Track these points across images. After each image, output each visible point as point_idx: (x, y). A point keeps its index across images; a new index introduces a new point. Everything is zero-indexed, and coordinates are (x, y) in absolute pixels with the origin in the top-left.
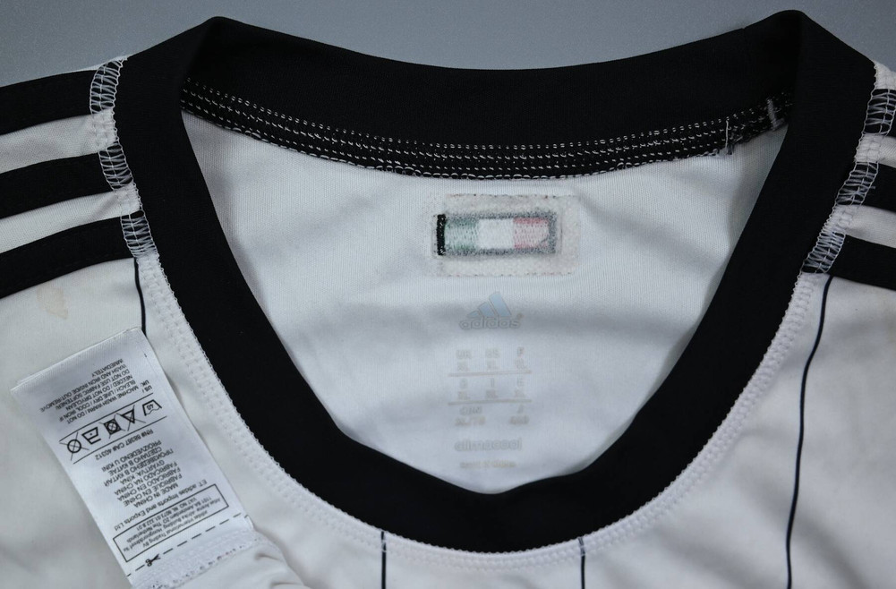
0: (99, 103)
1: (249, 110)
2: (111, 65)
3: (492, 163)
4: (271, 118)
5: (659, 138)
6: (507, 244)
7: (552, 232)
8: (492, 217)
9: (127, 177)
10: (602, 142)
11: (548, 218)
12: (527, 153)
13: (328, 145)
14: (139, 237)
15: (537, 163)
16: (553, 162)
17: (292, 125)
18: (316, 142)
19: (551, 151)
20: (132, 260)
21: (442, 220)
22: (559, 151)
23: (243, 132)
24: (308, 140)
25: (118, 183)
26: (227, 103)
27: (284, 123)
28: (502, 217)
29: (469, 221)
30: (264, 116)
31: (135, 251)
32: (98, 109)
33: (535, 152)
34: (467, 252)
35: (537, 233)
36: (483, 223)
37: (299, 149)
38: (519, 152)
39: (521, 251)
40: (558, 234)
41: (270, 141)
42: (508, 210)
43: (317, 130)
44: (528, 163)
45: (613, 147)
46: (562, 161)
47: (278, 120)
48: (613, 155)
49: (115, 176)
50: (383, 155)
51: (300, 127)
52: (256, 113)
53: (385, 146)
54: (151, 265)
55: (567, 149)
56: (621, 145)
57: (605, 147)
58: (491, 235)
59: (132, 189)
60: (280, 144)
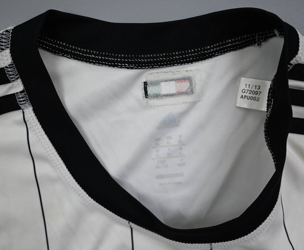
0: (3, 47)
1: (65, 47)
2: (7, 31)
3: (165, 61)
4: (75, 50)
5: (230, 43)
6: (173, 91)
7: (191, 84)
8: (166, 81)
9: (17, 77)
10: (208, 47)
11: (189, 79)
12: (179, 55)
13: (98, 59)
14: (24, 101)
15: (183, 58)
16: (189, 57)
17: (83, 52)
18: (93, 59)
19: (188, 53)
20: (21, 110)
21: (145, 84)
22: (191, 53)
23: (63, 56)
24: (90, 58)
25: (13, 79)
26: (56, 44)
27: (80, 51)
28: (170, 80)
29: (157, 83)
30: (71, 49)
31: (22, 107)
32: (3, 49)
33: (182, 54)
34: (157, 96)
35: (185, 86)
36: (163, 84)
37: (86, 62)
38: (175, 55)
39: (180, 94)
40: (194, 86)
41: (75, 59)
42: (172, 77)
43: (93, 54)
44: (179, 59)
45: (213, 48)
46: (193, 57)
47: (77, 50)
48: (213, 52)
49: (12, 76)
50: (120, 62)
51: (86, 53)
52: (68, 48)
53: (121, 58)
54: (29, 112)
55: (195, 52)
56: (216, 47)
57: (209, 49)
58: (167, 88)
59: (19, 81)
60: (79, 60)
